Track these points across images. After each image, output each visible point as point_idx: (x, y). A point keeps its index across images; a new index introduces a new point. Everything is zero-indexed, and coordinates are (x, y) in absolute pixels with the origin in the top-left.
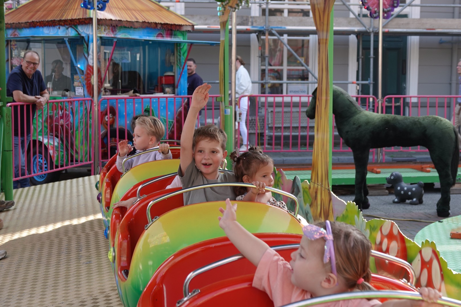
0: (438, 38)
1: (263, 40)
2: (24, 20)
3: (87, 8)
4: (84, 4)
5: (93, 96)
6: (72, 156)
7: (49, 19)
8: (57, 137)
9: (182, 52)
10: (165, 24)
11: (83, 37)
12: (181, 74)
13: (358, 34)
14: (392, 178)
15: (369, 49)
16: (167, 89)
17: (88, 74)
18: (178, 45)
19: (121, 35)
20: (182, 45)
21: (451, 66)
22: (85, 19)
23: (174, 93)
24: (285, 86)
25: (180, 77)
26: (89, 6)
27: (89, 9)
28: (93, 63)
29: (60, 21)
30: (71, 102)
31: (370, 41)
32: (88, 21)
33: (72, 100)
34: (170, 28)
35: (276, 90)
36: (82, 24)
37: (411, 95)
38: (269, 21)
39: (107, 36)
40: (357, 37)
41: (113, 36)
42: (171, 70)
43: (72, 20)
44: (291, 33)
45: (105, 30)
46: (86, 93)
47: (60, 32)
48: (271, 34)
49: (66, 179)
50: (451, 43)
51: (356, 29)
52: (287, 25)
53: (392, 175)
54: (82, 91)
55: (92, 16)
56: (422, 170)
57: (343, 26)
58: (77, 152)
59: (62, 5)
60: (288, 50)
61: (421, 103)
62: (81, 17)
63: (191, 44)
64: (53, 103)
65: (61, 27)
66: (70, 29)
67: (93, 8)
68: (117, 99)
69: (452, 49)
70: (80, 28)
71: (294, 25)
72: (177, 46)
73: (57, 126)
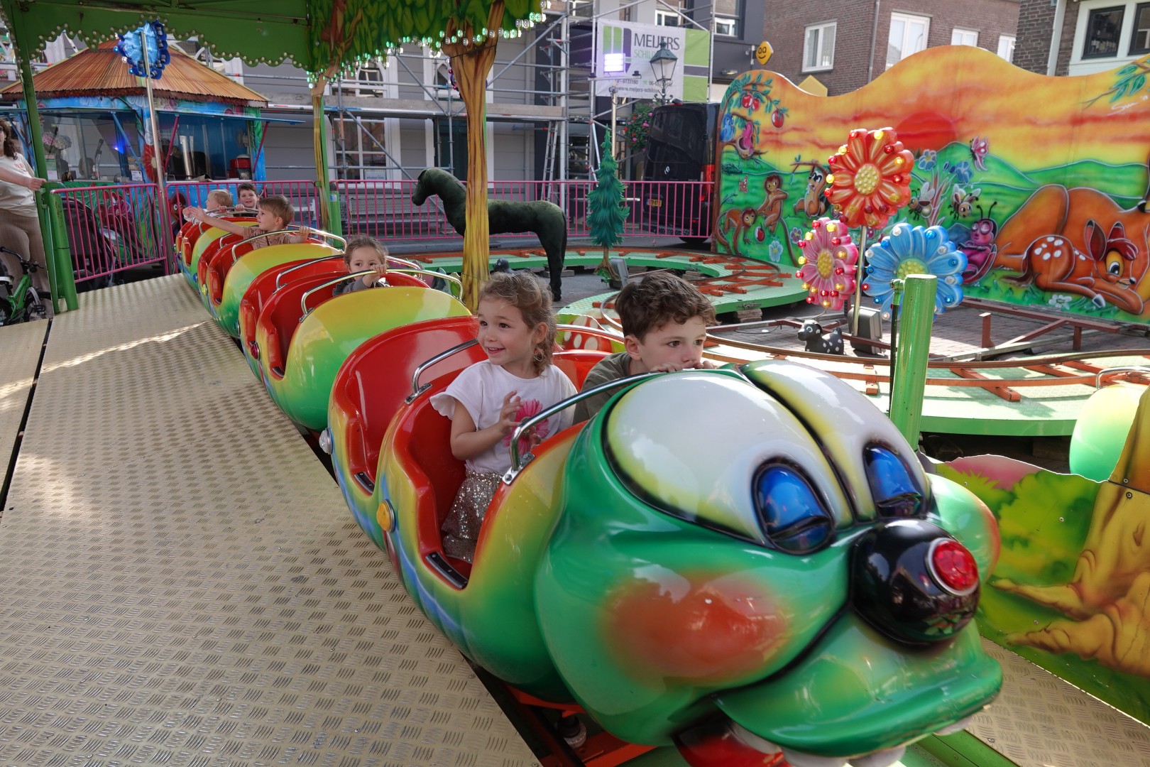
0: (511, 124)
1: (336, 122)
2: (51, 89)
3: (138, 74)
4: (133, 70)
5: (156, 181)
6: (134, 251)
7: (86, 87)
8: (113, 229)
9: (256, 132)
10: (234, 98)
11: (135, 111)
12: (257, 158)
13: (435, 118)
14: (499, 264)
15: (448, 134)
16: (243, 174)
17: (146, 155)
18: (251, 122)
19: (183, 109)
20: (256, 122)
21: (524, 152)
22: (136, 88)
23: (251, 178)
24: (361, 171)
25: (257, 160)
26: (140, 73)
27: (141, 76)
28: (153, 142)
29: (102, 90)
30: (127, 189)
31: (448, 126)
32: (141, 92)
33: (128, 186)
34: (240, 103)
35: (355, 176)
36: (132, 95)
37: (489, 180)
38: (343, 102)
39: (166, 110)
40: (433, 121)
41: (172, 110)
42: (245, 153)
43: (117, 90)
44: (365, 115)
45: (161, 103)
46: (146, 178)
47: (103, 104)
48: (346, 116)
49: (141, 279)
50: (523, 129)
51: (434, 113)
52: (362, 106)
53: (499, 261)
54: (141, 176)
55: (144, 85)
56: (521, 255)
57: (420, 109)
58: (140, 245)
59: (100, 71)
60: (363, 131)
61: (497, 189)
62: (129, 86)
63: (268, 122)
64: (103, 189)
65: (103, 98)
66: (116, 101)
67: (145, 75)
68: (187, 185)
69: (524, 135)
70: (130, 100)
71: (370, 107)
72: (250, 125)
73: (111, 217)
